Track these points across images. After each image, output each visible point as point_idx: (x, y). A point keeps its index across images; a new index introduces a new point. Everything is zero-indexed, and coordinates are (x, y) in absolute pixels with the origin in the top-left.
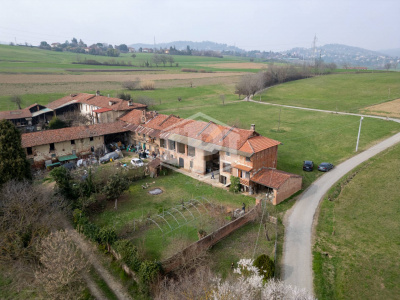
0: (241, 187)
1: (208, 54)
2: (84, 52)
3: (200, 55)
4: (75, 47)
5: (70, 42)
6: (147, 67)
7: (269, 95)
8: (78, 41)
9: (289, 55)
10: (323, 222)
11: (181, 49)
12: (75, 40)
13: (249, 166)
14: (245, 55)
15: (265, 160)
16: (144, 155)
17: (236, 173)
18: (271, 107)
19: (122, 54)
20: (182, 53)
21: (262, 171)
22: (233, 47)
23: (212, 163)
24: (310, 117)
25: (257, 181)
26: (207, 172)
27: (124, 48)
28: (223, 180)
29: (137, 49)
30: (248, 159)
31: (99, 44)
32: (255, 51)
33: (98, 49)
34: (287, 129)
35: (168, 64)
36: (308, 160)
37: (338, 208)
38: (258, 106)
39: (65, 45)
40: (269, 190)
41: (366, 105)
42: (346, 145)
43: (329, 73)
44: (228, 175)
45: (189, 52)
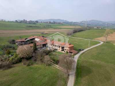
0: (68, 53)
1: (59, 23)
2: (27, 23)
3: (57, 24)
4: (24, 22)
5: (23, 20)
6: (44, 28)
7: (74, 35)
8: (25, 20)
9: (81, 23)
10: (80, 57)
11: (52, 21)
12: (24, 20)
13: (69, 49)
14: (69, 23)
15: (71, 48)
17: (67, 50)
18: (75, 38)
19: (37, 23)
20: (52, 23)
22: (66, 21)
25: (70, 51)
27: (37, 22)
28: (65, 52)
29: (40, 22)
30: (69, 48)
32: (72, 22)
33: (31, 22)
34: (77, 43)
35: (50, 27)
36: (80, 49)
37: (82, 55)
38: (72, 38)
39: (22, 21)
40: (72, 53)
41: (95, 38)
43: (89, 29)
44: (65, 51)
45: (54, 23)
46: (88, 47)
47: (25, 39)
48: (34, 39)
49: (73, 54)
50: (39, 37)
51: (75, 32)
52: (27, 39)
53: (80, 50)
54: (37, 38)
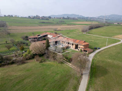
0: (82, 51)
1: (74, 19)
2: (40, 19)
3: (71, 19)
4: (37, 17)
5: (36, 16)
6: (58, 24)
7: (90, 32)
8: (38, 16)
9: (99, 18)
10: (95, 56)
11: (66, 17)
12: (37, 16)
13: (83, 47)
14: (84, 18)
15: (86, 46)
16: (63, 45)
17: (81, 48)
18: (90, 35)
19: (50, 19)
20: (66, 19)
21: (86, 48)
22: (81, 16)
23: (77, 47)
24: (99, 38)
25: (85, 50)
26: (75, 49)
27: (50, 17)
28: (78, 50)
29: (53, 17)
30: (83, 46)
31: (43, 16)
32: (88, 17)
33: (43, 18)
34: (93, 41)
35: (63, 23)
36: (95, 47)
37: (98, 54)
38: (87, 35)
39: (35, 17)
40: (87, 51)
41: (114, 35)
42: (105, 44)
43: (108, 26)
44: (79, 49)
45: (68, 18)
46: (105, 46)
47: (38, 36)
48: (46, 35)
49: (87, 53)
50: (52, 34)
51: (91, 28)
52: (40, 35)
53: (96, 49)
54: (50, 34)
